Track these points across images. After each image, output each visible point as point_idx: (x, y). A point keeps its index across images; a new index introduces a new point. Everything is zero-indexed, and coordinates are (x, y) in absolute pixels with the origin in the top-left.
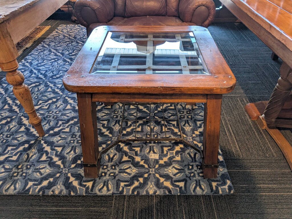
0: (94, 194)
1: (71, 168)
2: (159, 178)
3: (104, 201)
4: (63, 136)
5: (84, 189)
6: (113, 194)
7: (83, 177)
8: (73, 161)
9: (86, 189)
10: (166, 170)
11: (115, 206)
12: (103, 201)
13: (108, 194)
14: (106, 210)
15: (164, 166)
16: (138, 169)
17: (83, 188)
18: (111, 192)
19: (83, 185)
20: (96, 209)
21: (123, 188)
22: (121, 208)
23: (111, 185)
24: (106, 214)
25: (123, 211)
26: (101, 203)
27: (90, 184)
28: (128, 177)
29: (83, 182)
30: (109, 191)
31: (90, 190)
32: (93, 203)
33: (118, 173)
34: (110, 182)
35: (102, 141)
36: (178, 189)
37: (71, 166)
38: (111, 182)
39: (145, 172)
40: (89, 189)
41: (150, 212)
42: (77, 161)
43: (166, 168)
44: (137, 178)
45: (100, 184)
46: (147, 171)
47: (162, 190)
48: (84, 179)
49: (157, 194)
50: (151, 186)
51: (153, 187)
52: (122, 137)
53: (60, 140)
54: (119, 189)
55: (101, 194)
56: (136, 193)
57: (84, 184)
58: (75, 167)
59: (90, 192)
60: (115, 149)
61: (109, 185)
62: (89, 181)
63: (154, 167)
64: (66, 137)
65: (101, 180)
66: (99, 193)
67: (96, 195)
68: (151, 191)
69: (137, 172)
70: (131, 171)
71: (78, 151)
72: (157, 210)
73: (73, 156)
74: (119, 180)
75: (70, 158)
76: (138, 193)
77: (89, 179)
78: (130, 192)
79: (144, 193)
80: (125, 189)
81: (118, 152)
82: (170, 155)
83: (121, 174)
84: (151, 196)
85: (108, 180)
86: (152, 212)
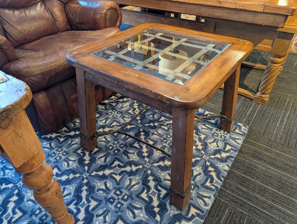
0: (207, 212)
1: (160, 221)
2: (215, 156)
3: (218, 207)
4: (101, 212)
5: (197, 218)
6: (214, 196)
7: (180, 214)
8: (150, 215)
9: (197, 216)
10: (210, 149)
11: (228, 201)
12: (218, 209)
13: (213, 200)
14: (229, 210)
15: (206, 147)
16: (198, 165)
17: (195, 219)
18: (212, 197)
19: (191, 217)
20: (224, 218)
21: (213, 185)
22: (231, 197)
23: (204, 193)
24: (233, 212)
25: (235, 197)
26: (219, 211)
27: (193, 211)
28: (203, 176)
29: (187, 216)
30: (211, 197)
31: (201, 213)
32: (216, 218)
33: (194, 182)
34: (201, 193)
35: (142, 176)
36: (232, 151)
37: (157, 220)
38: (200, 191)
39: (204, 162)
40: (199, 214)
41: (244, 179)
42: (154, 211)
43: (208, 148)
44: (208, 171)
45: (199, 202)
46: (204, 161)
47: (228, 161)
48: (184, 213)
49: (230, 166)
50: (222, 165)
51: (223, 165)
52: (150, 158)
53: (105, 217)
54: (213, 189)
55: (210, 206)
56: (223, 179)
57: (190, 215)
58: (161, 216)
59: (203, 214)
60: (162, 171)
61: (204, 194)
62: (189, 210)
63: (203, 155)
64: (105, 209)
65: (194, 199)
66: (208, 208)
67: (208, 211)
68: (226, 167)
69: (200, 168)
70: (197, 171)
71: (139, 205)
72: (244, 174)
73: (143, 213)
74: (202, 185)
75: (144, 217)
76: (223, 177)
77: (186, 209)
78: (220, 182)
79: (226, 173)
80: (215, 184)
81: (167, 170)
82: (196, 139)
83: (196, 179)
84: (230, 170)
85: (198, 193)
86: (244, 178)
